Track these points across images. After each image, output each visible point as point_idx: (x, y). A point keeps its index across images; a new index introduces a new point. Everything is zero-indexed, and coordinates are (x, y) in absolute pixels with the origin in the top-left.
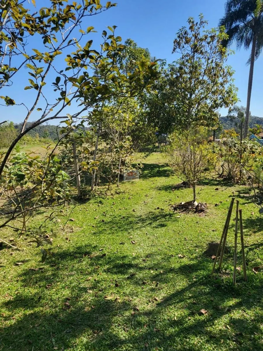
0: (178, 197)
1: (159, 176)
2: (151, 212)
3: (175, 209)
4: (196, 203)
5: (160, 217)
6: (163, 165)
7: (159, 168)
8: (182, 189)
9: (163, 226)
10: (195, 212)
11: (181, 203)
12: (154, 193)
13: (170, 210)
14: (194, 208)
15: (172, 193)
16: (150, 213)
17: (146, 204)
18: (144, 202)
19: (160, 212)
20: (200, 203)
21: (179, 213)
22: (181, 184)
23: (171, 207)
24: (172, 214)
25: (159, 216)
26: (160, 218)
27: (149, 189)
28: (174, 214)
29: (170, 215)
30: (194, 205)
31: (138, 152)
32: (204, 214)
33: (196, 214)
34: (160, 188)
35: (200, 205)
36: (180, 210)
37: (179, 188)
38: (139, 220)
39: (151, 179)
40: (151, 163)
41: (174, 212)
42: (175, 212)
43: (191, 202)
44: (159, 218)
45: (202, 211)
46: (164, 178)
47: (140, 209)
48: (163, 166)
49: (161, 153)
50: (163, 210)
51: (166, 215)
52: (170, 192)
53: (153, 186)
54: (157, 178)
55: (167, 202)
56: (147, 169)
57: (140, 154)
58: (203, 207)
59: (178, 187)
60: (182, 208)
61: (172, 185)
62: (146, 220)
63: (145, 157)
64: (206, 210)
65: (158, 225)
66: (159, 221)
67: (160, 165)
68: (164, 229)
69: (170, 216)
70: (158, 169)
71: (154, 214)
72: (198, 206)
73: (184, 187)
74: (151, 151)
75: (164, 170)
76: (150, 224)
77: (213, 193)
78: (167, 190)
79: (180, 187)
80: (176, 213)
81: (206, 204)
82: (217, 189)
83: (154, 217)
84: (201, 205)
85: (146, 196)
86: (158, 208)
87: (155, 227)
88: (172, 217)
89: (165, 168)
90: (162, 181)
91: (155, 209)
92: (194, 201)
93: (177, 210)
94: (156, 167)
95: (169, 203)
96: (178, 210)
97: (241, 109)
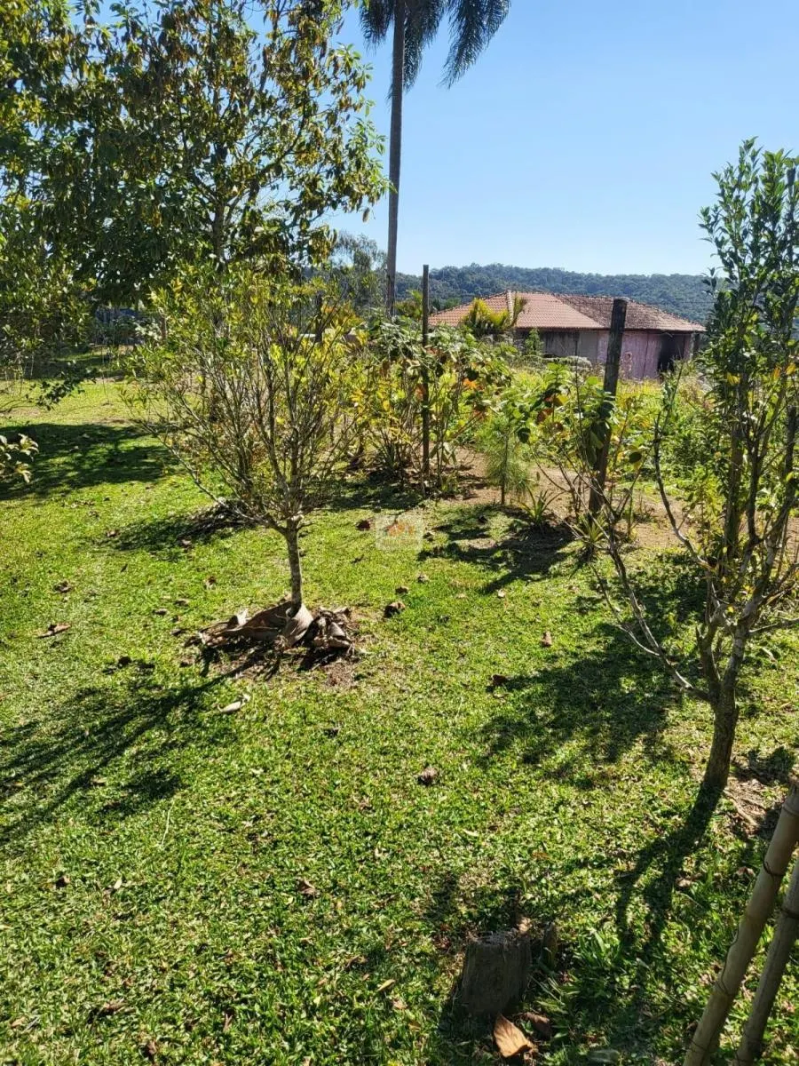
0: (212, 581)
1: (116, 479)
2: (91, 692)
3: (209, 655)
4: (305, 617)
5: (140, 721)
6: (131, 429)
7: (117, 443)
8: (223, 537)
9: (156, 787)
10: (307, 666)
11: (234, 621)
12: (97, 566)
13: (183, 665)
14: (298, 637)
15: (184, 565)
16: (79, 698)
17: (59, 638)
18: (52, 628)
19: (133, 687)
20: (322, 614)
21: (232, 674)
22: (218, 513)
23: (188, 645)
24: (198, 691)
25: (128, 716)
26: (140, 731)
27: (76, 550)
28: (206, 687)
29: (190, 698)
30: (296, 624)
31: (28, 378)
32: (351, 669)
33: (314, 672)
34: (127, 536)
35: (322, 622)
36: (232, 659)
37: (208, 531)
38: (15, 763)
39: (87, 493)
40: (80, 423)
41: (204, 674)
42: (211, 677)
43: (280, 609)
44: (130, 728)
45: (338, 651)
46: (138, 486)
47: (29, 681)
48: (130, 433)
49: (121, 380)
50: (152, 666)
51: (170, 702)
52: (173, 558)
53: (91, 528)
54: (107, 489)
55: (163, 614)
56: (65, 448)
57: (28, 384)
58: (340, 632)
59: (204, 529)
60: (243, 647)
61: (179, 520)
62: (61, 751)
63: (48, 401)
64: (354, 646)
65: (130, 786)
66: (134, 750)
67: (120, 426)
68: (165, 812)
69: (193, 707)
70: (111, 447)
71: (102, 704)
72: (314, 627)
73: (228, 525)
74: (76, 376)
75: (137, 449)
76: (84, 782)
77: (356, 547)
78: (160, 548)
79: (214, 528)
80: (216, 681)
81: (347, 612)
82: (364, 525)
83: (105, 726)
84: (328, 623)
85: (61, 589)
86: (125, 662)
87: (117, 806)
88: (203, 708)
89: (143, 443)
90: (131, 502)
91: (108, 672)
92: (296, 607)
93: (217, 661)
94: (102, 439)
95: (175, 619)
96: (224, 658)
97: (362, 245)
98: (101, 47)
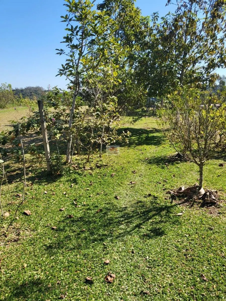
0: (174, 176)
1: (148, 144)
2: (141, 202)
3: (173, 197)
4: (202, 191)
5: (154, 213)
6: (152, 131)
7: (148, 134)
8: (177, 163)
9: (158, 233)
10: (202, 206)
11: (181, 189)
12: (142, 167)
13: (165, 199)
14: (200, 197)
15: (166, 170)
16: (138, 203)
17: (133, 185)
18: (131, 182)
19: (152, 203)
20: (208, 191)
21: (179, 204)
22: (176, 156)
23: (167, 193)
24: (169, 207)
25: (150, 211)
26: (154, 215)
27: (137, 162)
28: (172, 207)
29: (168, 209)
30: (200, 193)
31: (127, 116)
32: (217, 210)
33: (204, 209)
34: (151, 160)
35: (208, 194)
36: (180, 200)
37: (173, 161)
38: (122, 217)
39: (140, 147)
40: (139, 128)
41: (171, 202)
42: (173, 204)
43: (195, 187)
44: (151, 214)
45: (212, 203)
46: (153, 147)
47: (125, 196)
48: (151, 132)
49: (149, 117)
50: (157, 198)
51: (161, 209)
52: (163, 168)
53: (141, 157)
54: (145, 146)
55: (160, 183)
56: (135, 135)
57: (128, 118)
58: (214, 198)
59: (172, 161)
60: (183, 197)
61: (165, 157)
62: (133, 216)
63: (133, 122)
64: (218, 203)
65: (150, 230)
66: (151, 220)
67: (149, 130)
68: (160, 240)
69: (168, 212)
70: (147, 135)
71: (143, 206)
72: (205, 194)
73: (179, 160)
74: (141, 116)
75: (153, 136)
76: (138, 226)
77: (219, 172)
78: (159, 165)
79: (175, 161)
80: (175, 205)
81: (216, 192)
82: (221, 165)
83: (144, 212)
84: (210, 194)
85: (133, 172)
86: (150, 195)
87: (147, 235)
88: (171, 213)
89: (155, 135)
90: (152, 151)
91: (145, 197)
92: (200, 188)
93: (175, 199)
94: (144, 133)
95: (164, 185)
96: (177, 199)
97: (223, 78)
98: (157, 29)
